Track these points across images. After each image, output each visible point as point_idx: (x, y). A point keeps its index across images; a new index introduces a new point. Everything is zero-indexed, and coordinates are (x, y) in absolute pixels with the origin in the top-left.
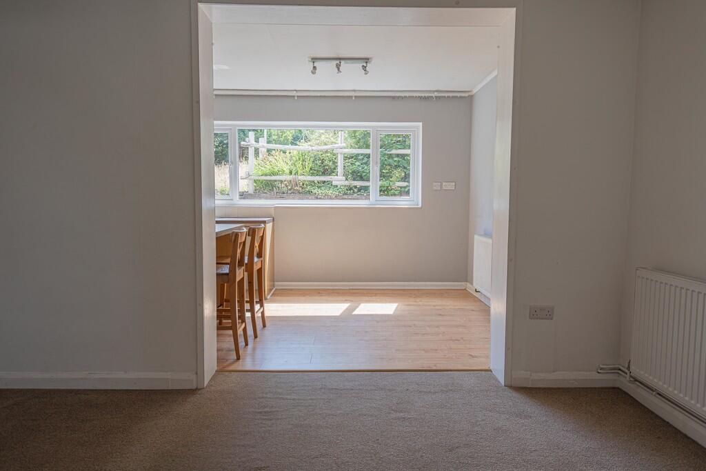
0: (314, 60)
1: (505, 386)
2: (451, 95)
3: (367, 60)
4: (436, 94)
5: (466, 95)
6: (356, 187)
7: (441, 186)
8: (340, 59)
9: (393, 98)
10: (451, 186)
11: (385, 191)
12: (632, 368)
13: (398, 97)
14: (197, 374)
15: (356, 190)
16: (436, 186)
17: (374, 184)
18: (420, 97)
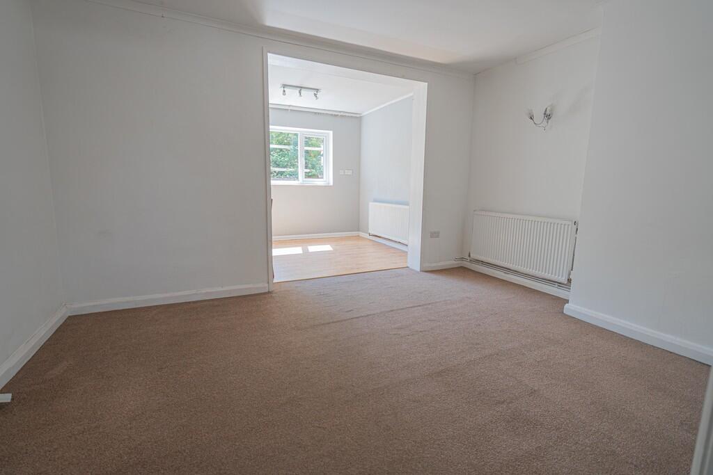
0: (284, 86)
1: (422, 271)
2: (350, 115)
3: (317, 90)
4: (342, 114)
5: (358, 116)
6: (275, 172)
7: (344, 172)
8: (301, 87)
9: (316, 113)
10: (350, 173)
11: (308, 176)
12: (471, 255)
13: (319, 113)
14: (268, 283)
15: (275, 174)
16: (342, 172)
17: (301, 171)
18: (332, 115)
